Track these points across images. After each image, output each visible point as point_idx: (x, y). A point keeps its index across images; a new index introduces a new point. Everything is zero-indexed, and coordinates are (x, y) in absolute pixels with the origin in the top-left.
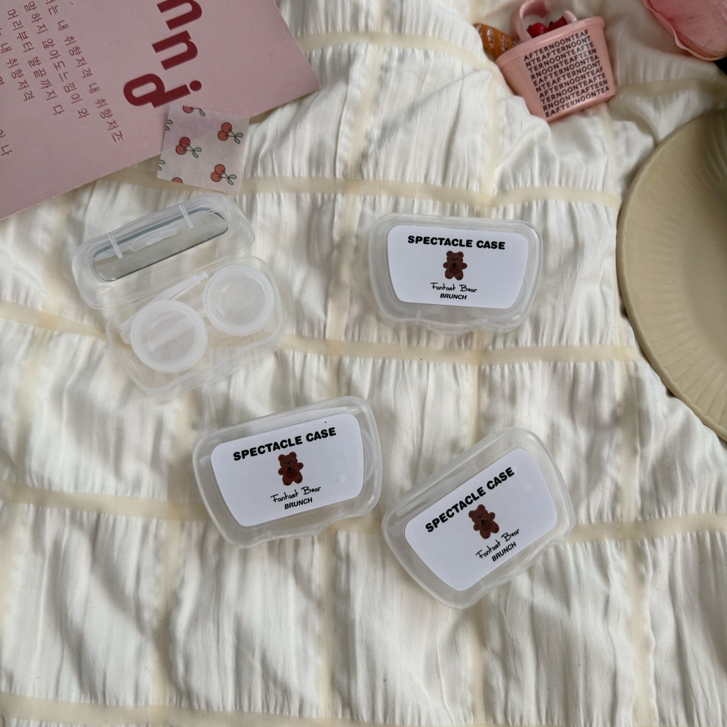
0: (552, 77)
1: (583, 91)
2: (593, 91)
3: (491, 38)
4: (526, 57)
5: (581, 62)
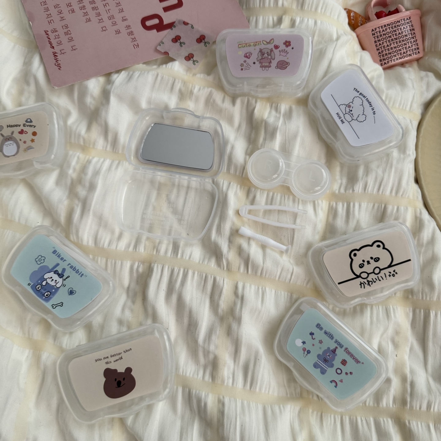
0: (387, 43)
1: (404, 53)
2: (410, 53)
3: (353, 17)
4: (372, 30)
5: (405, 35)
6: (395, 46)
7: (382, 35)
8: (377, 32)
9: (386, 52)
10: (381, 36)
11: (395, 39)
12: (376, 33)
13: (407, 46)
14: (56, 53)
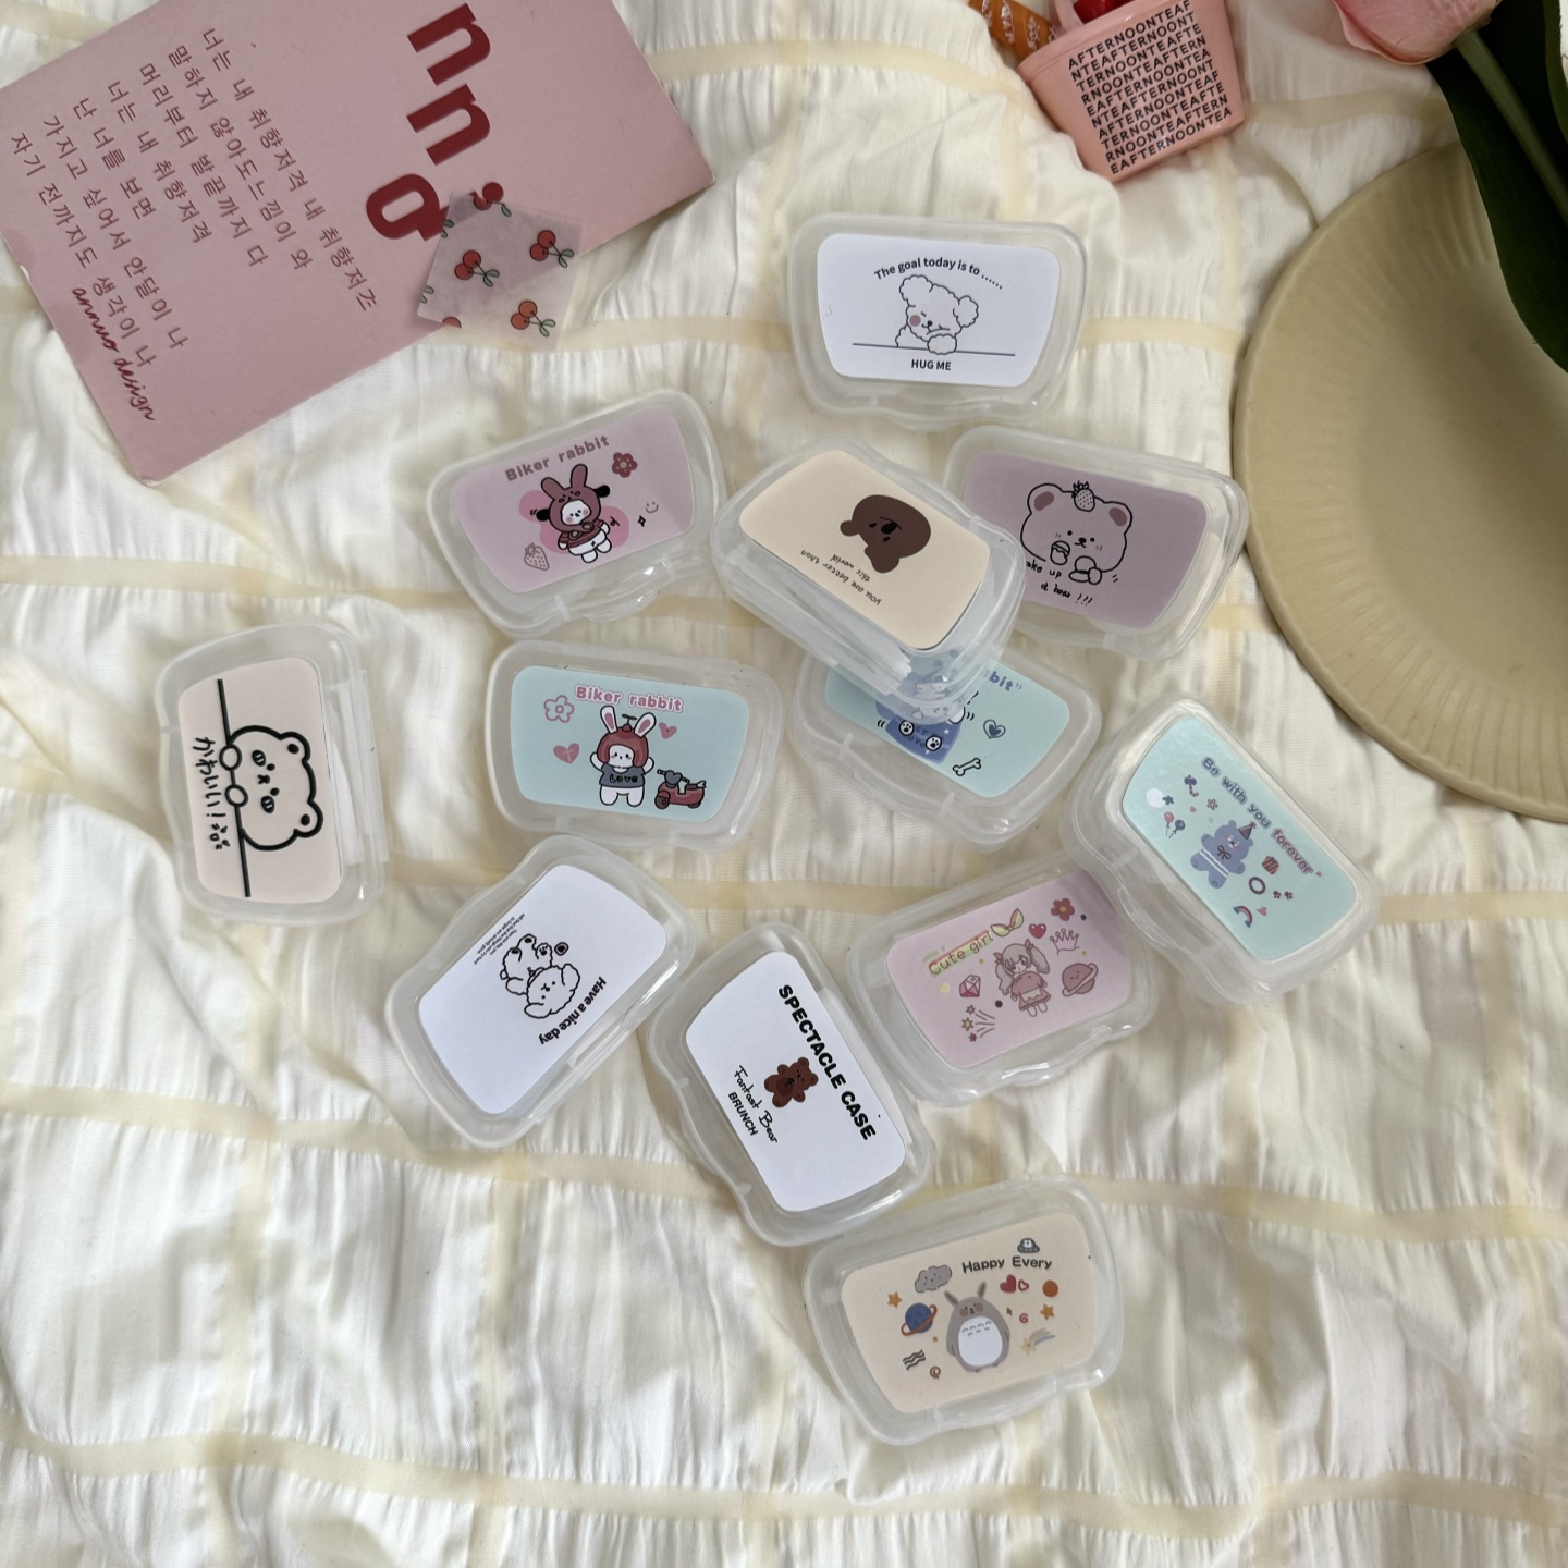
0: (1120, 99)
1: (1180, 121)
2: (1199, 120)
3: (1009, 21)
4: (1071, 60)
5: (1176, 64)
6: (1147, 104)
7: (1104, 75)
8: (1085, 67)
9: (1122, 126)
10: (1099, 77)
11: (1145, 80)
12: (1083, 72)
13: (1188, 97)
14: (126, 363)
